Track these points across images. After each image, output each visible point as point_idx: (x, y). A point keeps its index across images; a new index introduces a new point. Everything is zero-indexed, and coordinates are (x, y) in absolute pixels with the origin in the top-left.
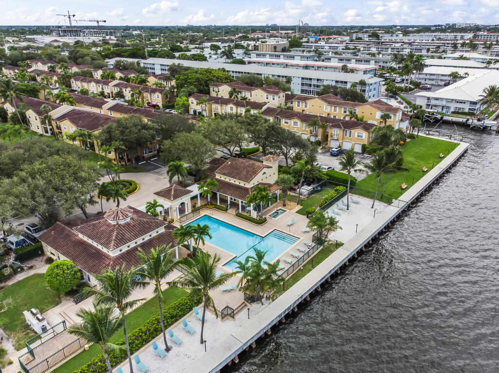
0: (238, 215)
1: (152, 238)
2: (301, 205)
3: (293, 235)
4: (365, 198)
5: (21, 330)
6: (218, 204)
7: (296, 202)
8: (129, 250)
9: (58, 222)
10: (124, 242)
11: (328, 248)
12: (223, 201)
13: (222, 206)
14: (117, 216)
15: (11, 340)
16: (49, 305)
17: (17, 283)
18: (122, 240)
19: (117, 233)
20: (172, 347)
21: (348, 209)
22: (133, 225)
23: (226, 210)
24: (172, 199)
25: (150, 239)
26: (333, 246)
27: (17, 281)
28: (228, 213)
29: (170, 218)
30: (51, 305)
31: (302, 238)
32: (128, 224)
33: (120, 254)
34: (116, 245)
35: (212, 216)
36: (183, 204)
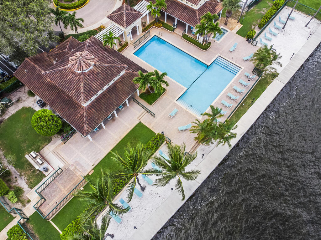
0: (185, 37)
1: (116, 82)
2: (241, 24)
3: (235, 64)
4: (300, 13)
5: (28, 167)
6: (166, 22)
7: (236, 19)
8: (97, 97)
9: (27, 59)
10: (92, 94)
11: (265, 79)
12: (170, 19)
13: (169, 24)
14: (80, 66)
15: (23, 177)
16: (43, 142)
17: (11, 116)
18: (90, 92)
19: (84, 84)
20: (146, 187)
21: (283, 28)
22: (97, 73)
23: (173, 30)
24: (125, 26)
25: (114, 83)
26: (270, 77)
27: (11, 115)
28: (175, 33)
29: (124, 40)
30: (45, 143)
31: (243, 68)
32: (92, 72)
33: (91, 103)
34: (86, 98)
35: (161, 37)
36: (135, 27)
